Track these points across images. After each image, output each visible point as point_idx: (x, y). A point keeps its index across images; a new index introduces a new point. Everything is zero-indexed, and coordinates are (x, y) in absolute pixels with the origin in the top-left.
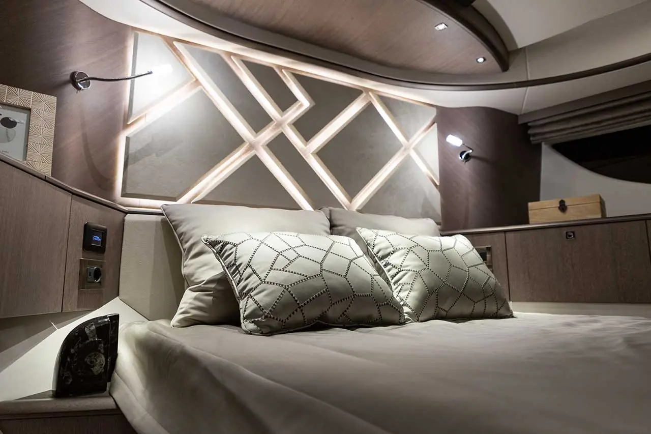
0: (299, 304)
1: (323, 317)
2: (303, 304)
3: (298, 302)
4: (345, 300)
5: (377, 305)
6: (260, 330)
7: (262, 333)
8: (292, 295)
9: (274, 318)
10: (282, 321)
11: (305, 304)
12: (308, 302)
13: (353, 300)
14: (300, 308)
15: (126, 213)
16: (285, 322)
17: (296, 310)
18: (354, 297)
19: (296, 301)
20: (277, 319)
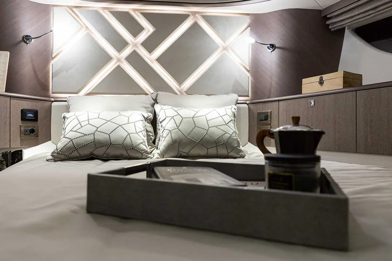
0: (76, 148)
1: (92, 154)
2: (78, 148)
3: (76, 146)
4: (105, 146)
5: (126, 149)
6: (54, 159)
7: (55, 160)
8: (73, 143)
9: (61, 154)
10: (67, 155)
11: (79, 148)
12: (81, 147)
13: (109, 146)
14: (76, 149)
15: (53, 102)
16: (68, 156)
17: (74, 151)
18: (110, 145)
19: (75, 146)
20: (63, 154)
